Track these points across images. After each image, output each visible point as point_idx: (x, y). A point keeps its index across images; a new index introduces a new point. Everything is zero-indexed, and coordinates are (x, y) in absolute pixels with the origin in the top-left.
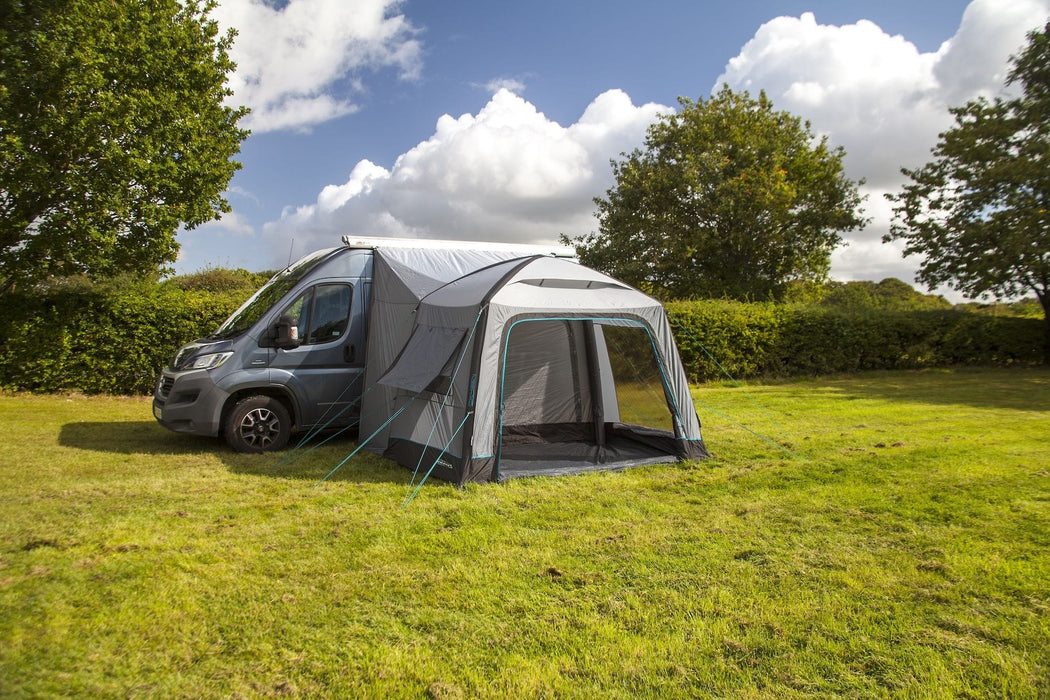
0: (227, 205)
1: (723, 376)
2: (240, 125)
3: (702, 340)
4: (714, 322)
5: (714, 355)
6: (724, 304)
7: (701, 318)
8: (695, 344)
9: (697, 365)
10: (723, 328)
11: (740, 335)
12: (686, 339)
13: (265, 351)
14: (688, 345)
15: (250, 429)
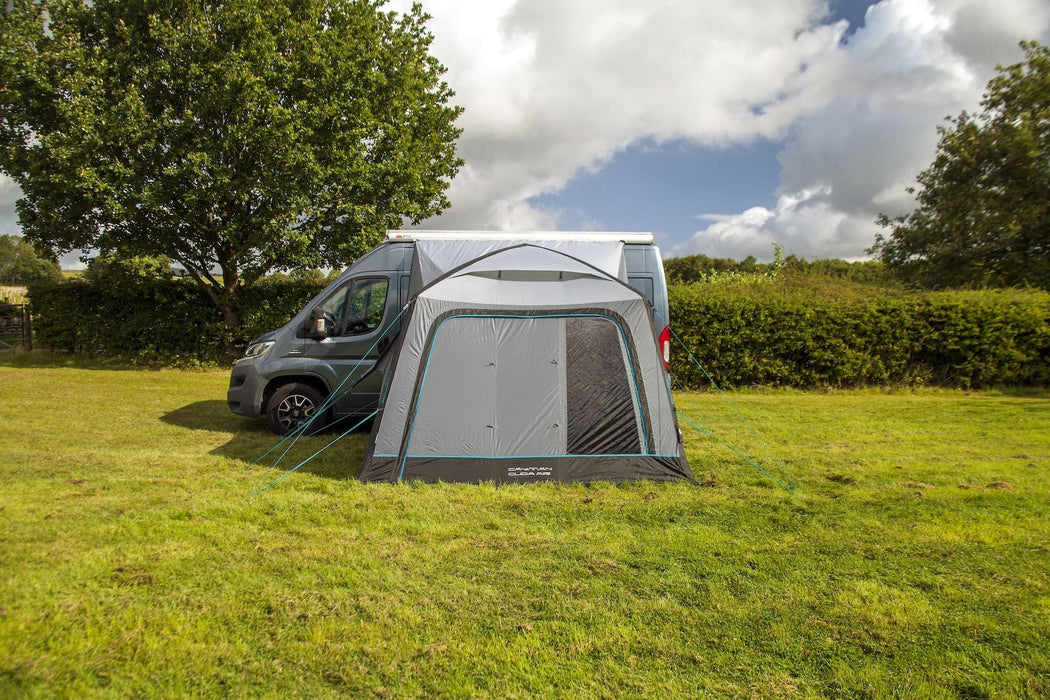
0: (447, 201)
1: (1008, 383)
2: (456, 124)
3: (978, 338)
4: (994, 316)
5: (994, 355)
6: (1010, 295)
7: (976, 312)
8: (967, 342)
9: (969, 367)
10: (1008, 323)
11: (1033, 332)
12: (954, 335)
13: (302, 342)
14: (956, 343)
15: (287, 414)
